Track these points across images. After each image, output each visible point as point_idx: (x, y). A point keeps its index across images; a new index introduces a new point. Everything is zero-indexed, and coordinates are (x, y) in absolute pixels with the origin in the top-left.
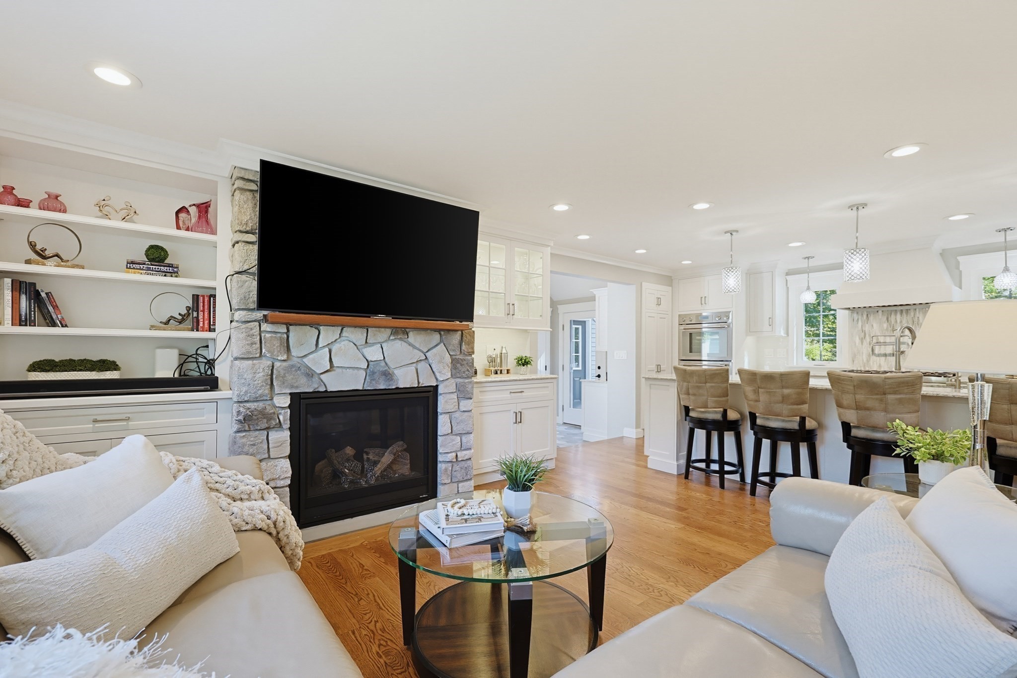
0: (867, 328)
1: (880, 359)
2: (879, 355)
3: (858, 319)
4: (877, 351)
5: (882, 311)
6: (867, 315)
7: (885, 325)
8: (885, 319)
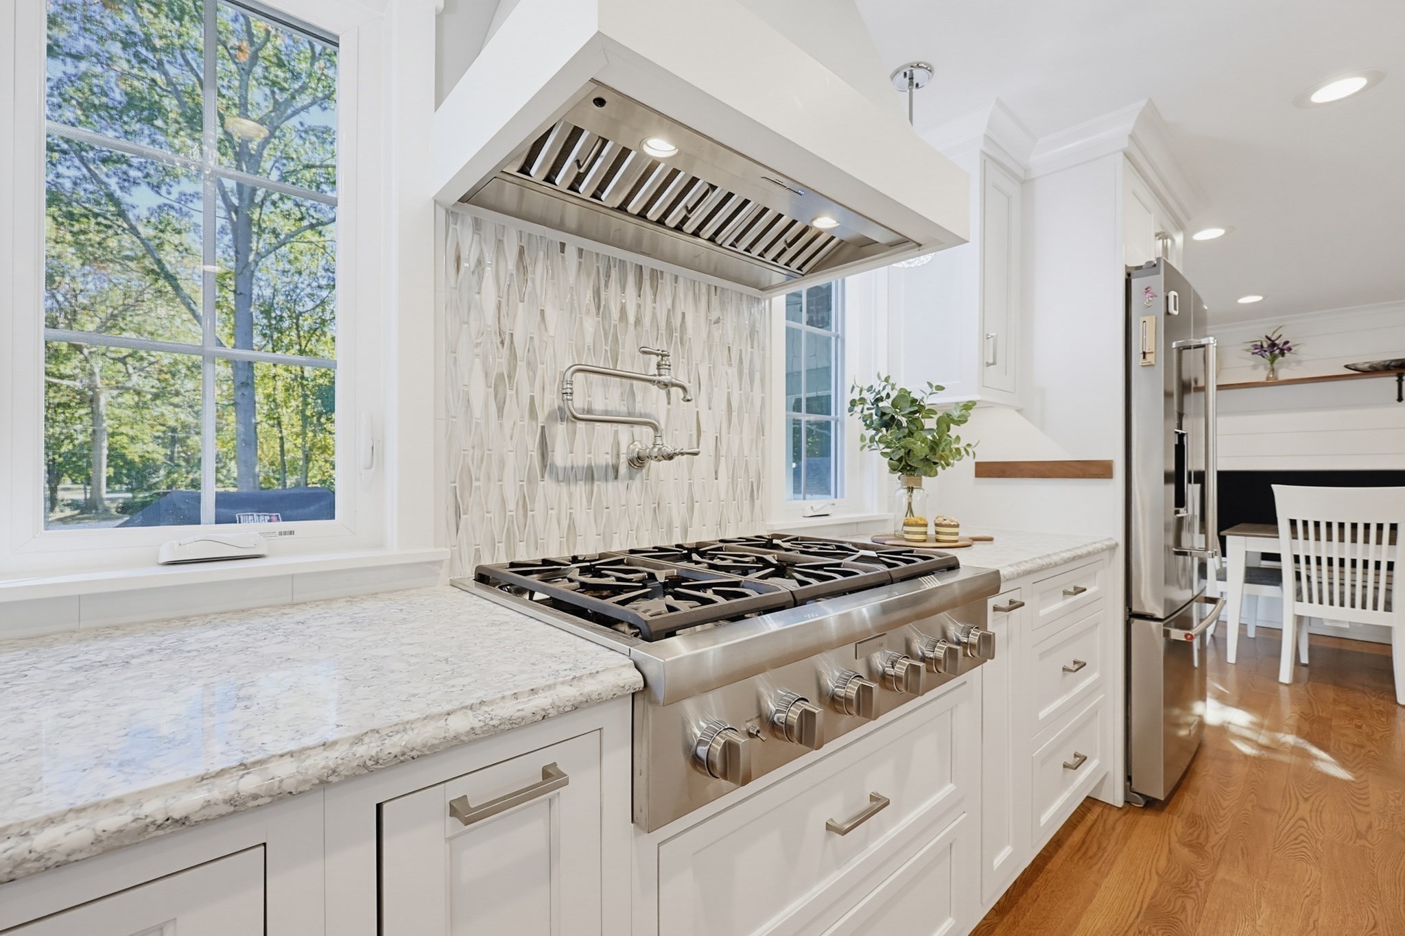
0: (521, 325)
1: (570, 495)
2: (569, 476)
3: (480, 262)
4: (560, 457)
5: (581, 251)
6: (521, 251)
7: (590, 324)
8: (589, 294)
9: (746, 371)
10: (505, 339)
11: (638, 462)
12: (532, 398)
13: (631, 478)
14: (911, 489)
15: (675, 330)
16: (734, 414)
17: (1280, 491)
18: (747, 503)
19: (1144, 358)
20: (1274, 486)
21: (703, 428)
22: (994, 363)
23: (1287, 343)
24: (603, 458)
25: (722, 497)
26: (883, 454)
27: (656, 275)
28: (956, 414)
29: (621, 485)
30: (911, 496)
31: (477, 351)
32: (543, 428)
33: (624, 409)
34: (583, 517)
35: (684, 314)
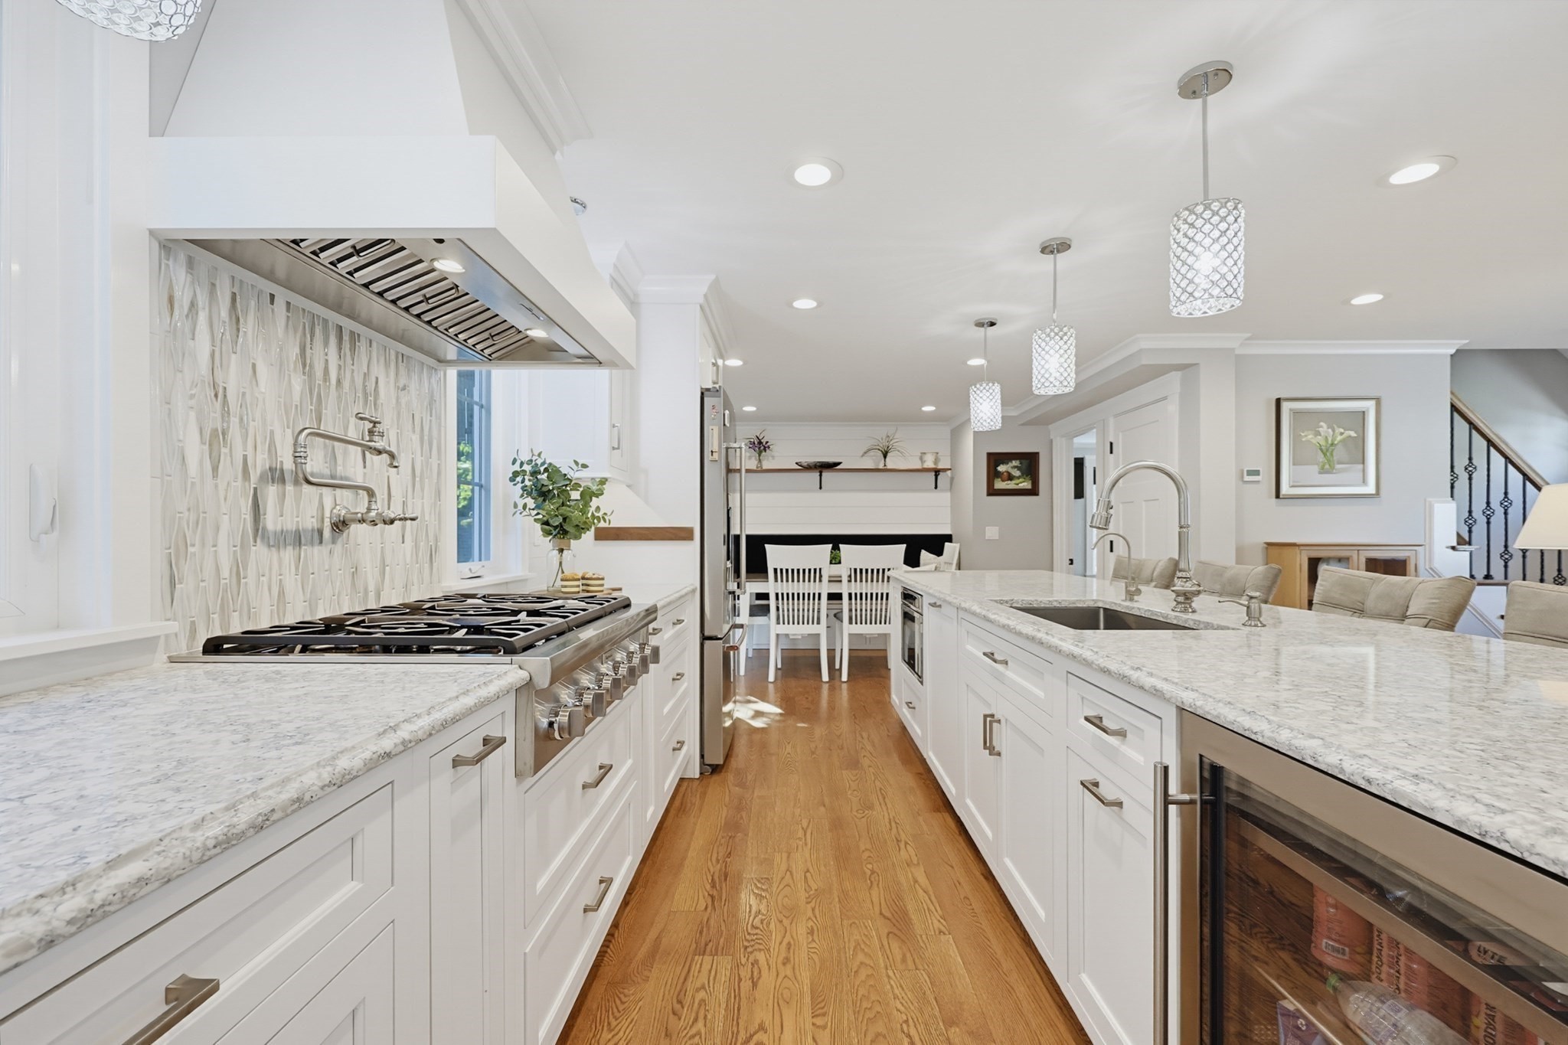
0: (233, 379)
1: (280, 561)
2: (279, 540)
3: (193, 305)
4: (271, 521)
5: (288, 304)
6: (234, 296)
7: (298, 383)
8: (297, 350)
9: (426, 438)
10: (219, 393)
11: (340, 525)
12: (245, 458)
13: (334, 542)
14: (561, 551)
15: (370, 395)
16: (417, 479)
17: (769, 548)
18: (427, 566)
19: (712, 455)
20: (766, 545)
21: (393, 494)
22: (618, 448)
23: (767, 442)
24: (310, 523)
25: (408, 560)
26: (535, 520)
27: (354, 337)
28: (594, 488)
29: (324, 550)
30: (561, 556)
31: (192, 403)
32: (255, 489)
33: (327, 472)
34: (291, 583)
35: (377, 378)
